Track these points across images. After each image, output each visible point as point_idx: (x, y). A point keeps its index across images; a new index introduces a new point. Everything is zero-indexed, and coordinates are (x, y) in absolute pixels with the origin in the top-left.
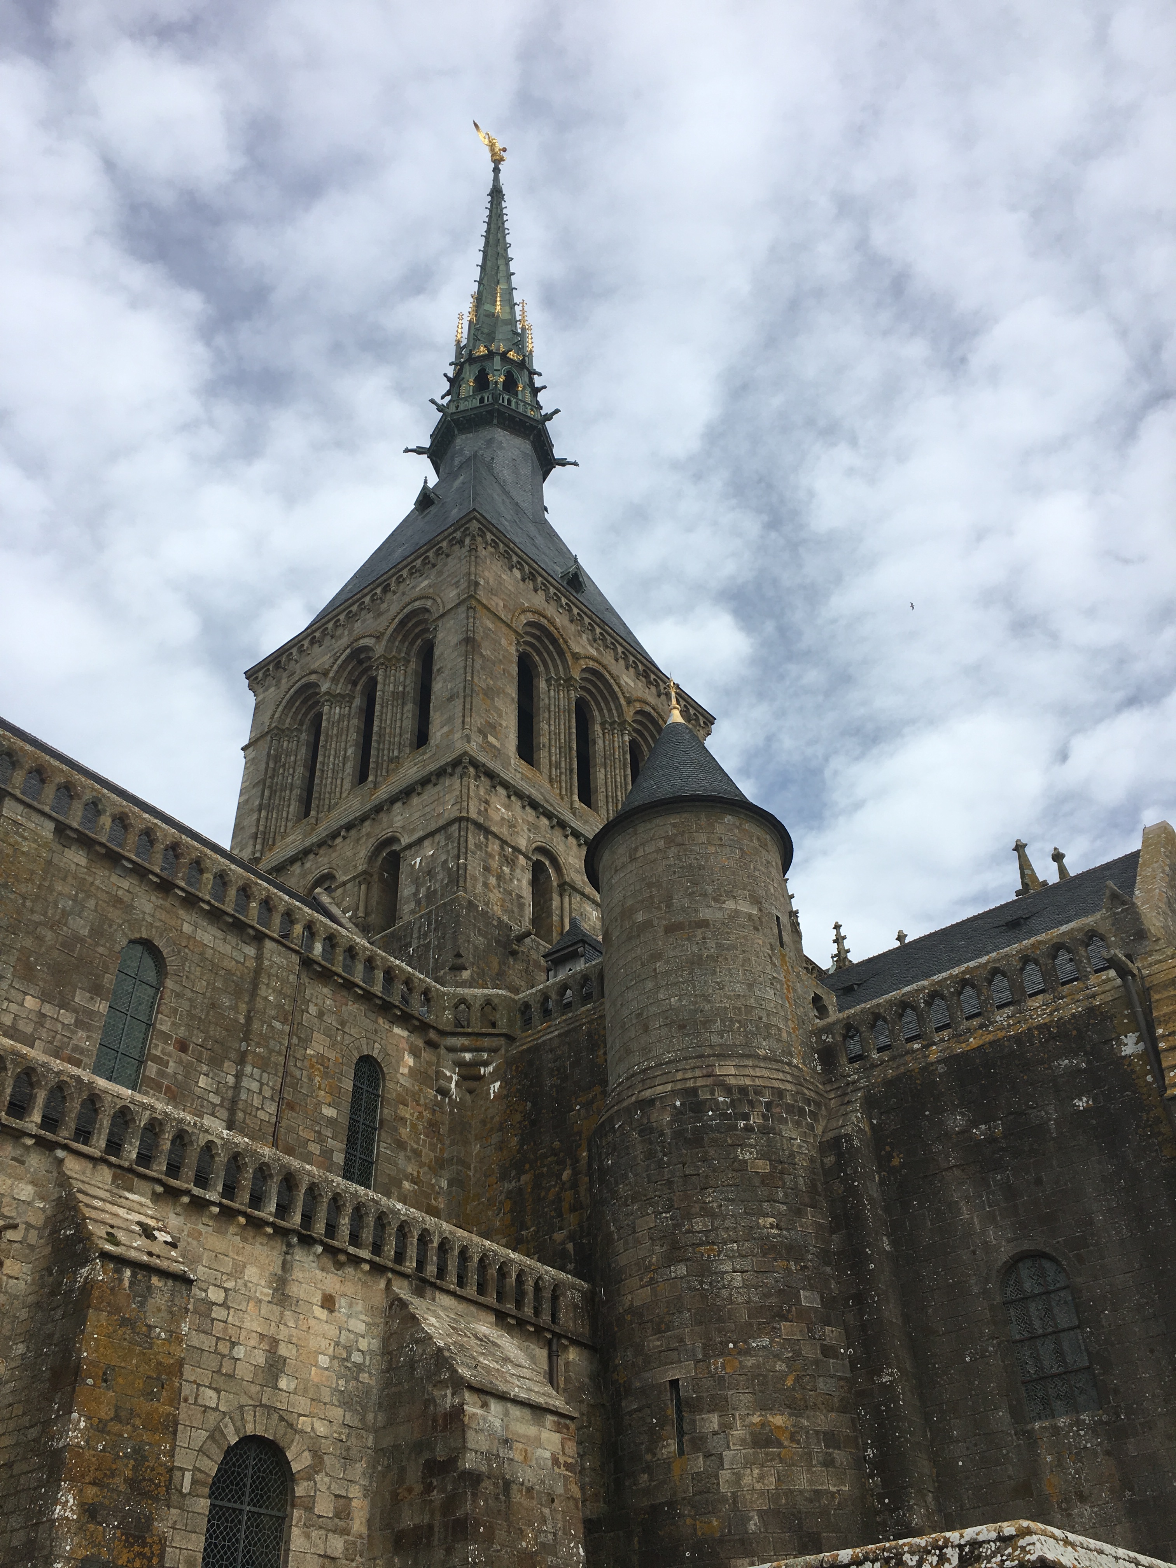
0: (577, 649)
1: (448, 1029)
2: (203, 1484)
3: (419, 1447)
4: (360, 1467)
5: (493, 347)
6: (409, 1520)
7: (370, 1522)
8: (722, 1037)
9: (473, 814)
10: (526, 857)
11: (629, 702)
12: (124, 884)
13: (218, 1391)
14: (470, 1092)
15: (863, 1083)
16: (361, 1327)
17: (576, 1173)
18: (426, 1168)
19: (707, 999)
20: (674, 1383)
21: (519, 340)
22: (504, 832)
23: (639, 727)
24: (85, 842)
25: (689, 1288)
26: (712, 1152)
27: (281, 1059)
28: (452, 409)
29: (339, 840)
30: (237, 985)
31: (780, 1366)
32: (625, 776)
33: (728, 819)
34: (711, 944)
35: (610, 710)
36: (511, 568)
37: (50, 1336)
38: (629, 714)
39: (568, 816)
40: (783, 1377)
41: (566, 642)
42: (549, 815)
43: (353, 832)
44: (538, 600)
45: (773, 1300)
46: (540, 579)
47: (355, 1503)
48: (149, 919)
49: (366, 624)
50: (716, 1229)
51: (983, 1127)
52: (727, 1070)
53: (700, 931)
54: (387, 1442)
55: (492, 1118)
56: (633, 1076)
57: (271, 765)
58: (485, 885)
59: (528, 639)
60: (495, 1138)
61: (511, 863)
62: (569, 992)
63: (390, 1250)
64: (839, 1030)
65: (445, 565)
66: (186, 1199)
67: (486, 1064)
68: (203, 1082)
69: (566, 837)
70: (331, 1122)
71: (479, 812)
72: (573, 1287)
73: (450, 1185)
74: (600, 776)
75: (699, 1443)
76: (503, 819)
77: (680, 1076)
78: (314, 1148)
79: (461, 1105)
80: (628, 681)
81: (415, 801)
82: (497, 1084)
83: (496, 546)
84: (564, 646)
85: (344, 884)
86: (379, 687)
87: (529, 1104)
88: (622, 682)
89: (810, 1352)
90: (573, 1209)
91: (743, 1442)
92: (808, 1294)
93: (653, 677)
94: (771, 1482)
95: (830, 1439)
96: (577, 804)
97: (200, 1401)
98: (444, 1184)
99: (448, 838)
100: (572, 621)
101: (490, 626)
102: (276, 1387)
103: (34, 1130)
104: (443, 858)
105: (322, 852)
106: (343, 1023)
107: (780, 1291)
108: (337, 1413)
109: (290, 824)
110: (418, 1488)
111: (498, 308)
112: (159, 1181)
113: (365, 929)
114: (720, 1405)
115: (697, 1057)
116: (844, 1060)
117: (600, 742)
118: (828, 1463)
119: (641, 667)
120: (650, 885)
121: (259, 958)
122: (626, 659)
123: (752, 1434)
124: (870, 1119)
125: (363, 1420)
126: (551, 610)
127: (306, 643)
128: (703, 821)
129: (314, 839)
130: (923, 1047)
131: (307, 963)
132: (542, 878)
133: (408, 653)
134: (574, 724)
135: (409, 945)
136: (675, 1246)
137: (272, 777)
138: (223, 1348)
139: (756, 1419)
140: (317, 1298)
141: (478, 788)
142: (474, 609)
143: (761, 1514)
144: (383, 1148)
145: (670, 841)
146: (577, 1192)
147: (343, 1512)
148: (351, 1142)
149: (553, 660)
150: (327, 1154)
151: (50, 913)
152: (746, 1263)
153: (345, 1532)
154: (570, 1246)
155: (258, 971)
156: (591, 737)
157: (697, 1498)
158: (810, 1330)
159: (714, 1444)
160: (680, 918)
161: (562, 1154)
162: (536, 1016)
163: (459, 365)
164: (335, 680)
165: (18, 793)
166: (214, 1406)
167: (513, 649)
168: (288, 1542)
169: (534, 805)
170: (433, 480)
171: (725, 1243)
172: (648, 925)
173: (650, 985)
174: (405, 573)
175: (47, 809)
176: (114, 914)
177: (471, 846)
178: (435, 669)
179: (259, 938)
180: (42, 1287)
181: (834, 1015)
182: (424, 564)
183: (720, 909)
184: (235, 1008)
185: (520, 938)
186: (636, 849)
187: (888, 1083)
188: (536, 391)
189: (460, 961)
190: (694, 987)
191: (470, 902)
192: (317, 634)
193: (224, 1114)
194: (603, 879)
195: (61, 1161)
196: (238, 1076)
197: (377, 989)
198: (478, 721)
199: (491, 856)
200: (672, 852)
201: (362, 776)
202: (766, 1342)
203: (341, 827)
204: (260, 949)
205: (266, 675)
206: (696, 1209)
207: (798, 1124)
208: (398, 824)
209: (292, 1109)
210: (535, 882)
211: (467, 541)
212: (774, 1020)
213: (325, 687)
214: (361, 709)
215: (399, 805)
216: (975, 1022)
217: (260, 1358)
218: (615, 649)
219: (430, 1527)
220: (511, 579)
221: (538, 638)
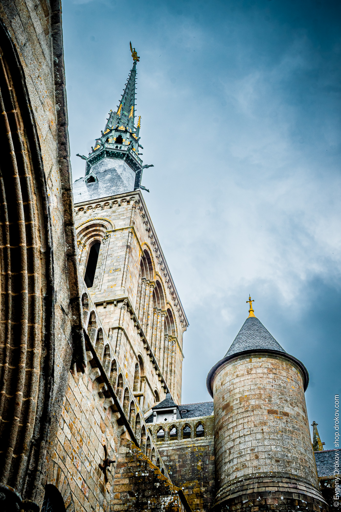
0: (156, 270)
5: (127, 129)
8: (296, 471)
10: (136, 358)
11: (167, 303)
19: (289, 451)
22: (132, 341)
35: (159, 303)
36: (143, 223)
38: (166, 308)
41: (154, 265)
42: (144, 341)
44: (149, 242)
52: (302, 487)
53: (286, 417)
56: (248, 479)
58: (124, 365)
61: (132, 358)
65: (117, 209)
71: (126, 328)
76: (132, 336)
77: (281, 484)
83: (142, 210)
88: (166, 293)
100: (157, 257)
101: (136, 244)
115: (287, 478)
119: (172, 289)
126: (151, 248)
141: (127, 316)
142: (132, 233)
160: (275, 408)
163: (109, 130)
167: (140, 258)
169: (141, 334)
172: (259, 407)
173: (259, 436)
174: (93, 205)
177: (122, 343)
183: (293, 409)
186: (251, 369)
190: (283, 443)
198: (128, 285)
199: (127, 351)
200: (271, 376)
211: (132, 203)
220: (143, 227)
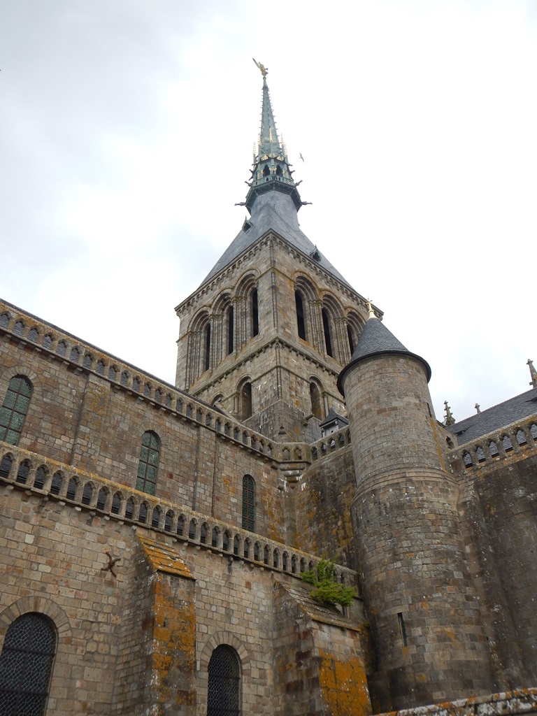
0: (320, 287)
1: (281, 461)
2: (205, 666)
3: (293, 646)
4: (268, 656)
5: (270, 156)
6: (292, 678)
7: (274, 680)
8: (408, 459)
9: (283, 365)
10: (307, 381)
11: (345, 309)
12: (140, 407)
13: (207, 626)
14: (293, 488)
15: (473, 477)
16: (262, 595)
17: (344, 523)
18: (276, 523)
19: (399, 443)
20: (400, 615)
21: (281, 151)
22: (297, 371)
23: (350, 319)
24: (123, 390)
25: (403, 572)
26: (408, 512)
27: (212, 479)
28: (254, 185)
29: (223, 379)
30: (191, 448)
31: (447, 606)
32: (346, 342)
33: (402, 360)
34: (398, 418)
35: (337, 313)
36: (289, 253)
37: (140, 606)
38: (346, 314)
39: (322, 361)
40: (450, 610)
41: (316, 284)
42: (315, 362)
43: (229, 376)
44: (302, 267)
45: (442, 576)
46: (302, 257)
47: (268, 671)
48: (152, 422)
49: (226, 283)
50: (412, 546)
51: (532, 494)
52: (411, 474)
53: (393, 412)
54: (279, 644)
55: (304, 499)
56: (368, 478)
57: (190, 348)
58: (291, 396)
59: (299, 284)
60: (306, 508)
61: (301, 385)
62: (333, 442)
63: (271, 560)
64: (460, 453)
65: (259, 254)
66: (186, 544)
67: (299, 475)
68: (180, 490)
69: (324, 371)
70: (235, 504)
71: (285, 364)
72: (350, 574)
73: (287, 530)
74: (335, 343)
75: (413, 641)
76: (296, 366)
77: (390, 478)
78: (229, 516)
79: (289, 494)
80: (344, 299)
81: (256, 360)
82: (305, 484)
83: (281, 244)
84: (315, 286)
85: (227, 399)
86: (234, 311)
87: (320, 493)
88: (342, 300)
89: (461, 599)
90: (344, 538)
91: (433, 639)
92: (457, 573)
93: (355, 296)
94: (448, 658)
95: (473, 637)
96: (327, 356)
97: (200, 631)
98: (285, 529)
99: (273, 375)
100: (317, 274)
101: (282, 280)
102: (230, 623)
103: (123, 518)
104: (271, 384)
105: (216, 385)
106: (236, 461)
107: (445, 572)
108: (257, 633)
109: (200, 374)
110: (295, 664)
111: (271, 138)
112: (174, 537)
113: (238, 418)
114: (422, 624)
115: (398, 469)
116: (464, 467)
117: (334, 328)
118: (473, 648)
119: (349, 292)
120: (368, 393)
121: (198, 435)
122: (342, 289)
123: (437, 636)
124: (478, 493)
125: (267, 635)
126: (307, 270)
127: (200, 293)
128: (390, 362)
129: (212, 379)
130: (501, 459)
131: (219, 436)
132: (314, 390)
133: (246, 295)
134: (322, 320)
135: (259, 424)
136: (395, 554)
137: (191, 353)
138: (207, 607)
139: (439, 630)
140: (243, 584)
141: (284, 352)
142: (274, 273)
143: (445, 672)
144: (258, 515)
145: (376, 372)
146: (345, 531)
147: (263, 676)
148: (244, 514)
149: (310, 292)
150: (234, 519)
151: (112, 422)
152: (428, 561)
153: (264, 685)
154: (344, 555)
155: (198, 441)
156: (329, 325)
157: (415, 665)
158: (459, 589)
159: (420, 640)
160: (383, 407)
161: (337, 514)
162: (319, 453)
163: (256, 165)
164: (214, 309)
165: (94, 371)
166: (206, 632)
167: (293, 289)
168: (241, 690)
169: (308, 358)
170: (249, 217)
171: (418, 552)
172: (369, 410)
173: (372, 437)
174: (242, 259)
175: (107, 378)
176: (138, 420)
177: (283, 379)
178: (259, 301)
179: (198, 426)
180: (134, 584)
181: (456, 447)
182: (250, 254)
183: (402, 401)
184: (191, 458)
185: (308, 419)
186: (361, 377)
187: (487, 477)
188: (290, 173)
189: (283, 430)
190: (393, 437)
191: (284, 403)
192: (205, 289)
193: (191, 504)
194: (346, 390)
195: (135, 531)
196: (195, 487)
197: (249, 445)
198: (281, 323)
199: (291, 382)
200: (377, 377)
201: (230, 350)
202: (440, 595)
203: (224, 374)
204: (199, 431)
205: (184, 309)
206: (403, 537)
207: (446, 497)
208: (249, 371)
209: (218, 500)
210: (311, 392)
211: (269, 243)
212: (430, 450)
213: (210, 312)
214: (227, 321)
215: (249, 362)
216: (524, 447)
217: (222, 611)
218: (337, 285)
219: (302, 682)
220: (289, 258)
221: (303, 284)
